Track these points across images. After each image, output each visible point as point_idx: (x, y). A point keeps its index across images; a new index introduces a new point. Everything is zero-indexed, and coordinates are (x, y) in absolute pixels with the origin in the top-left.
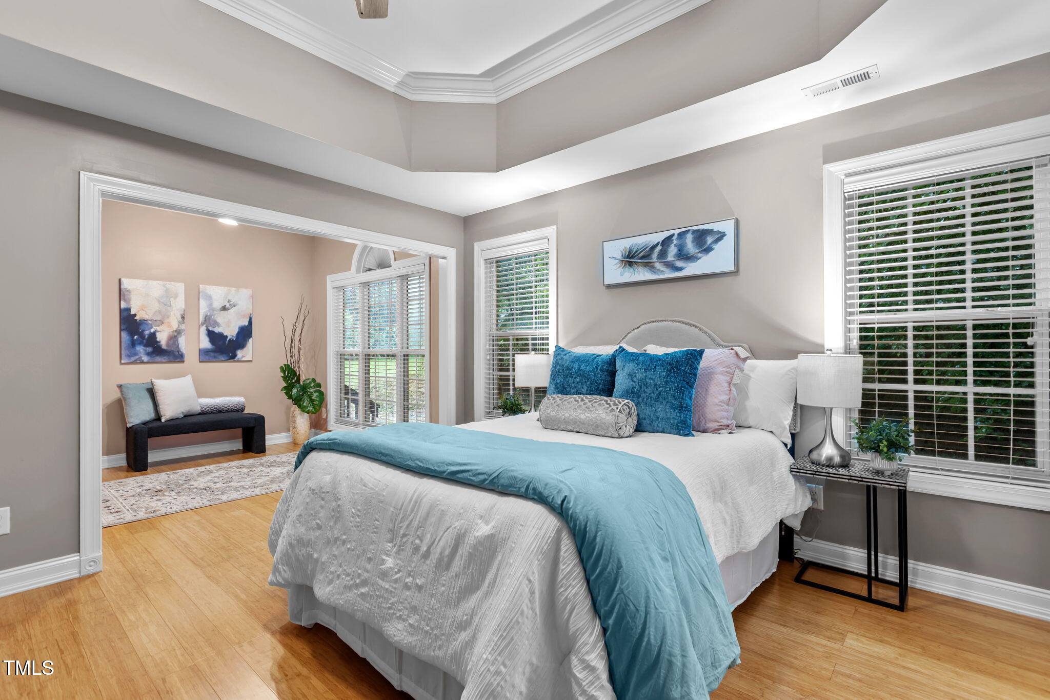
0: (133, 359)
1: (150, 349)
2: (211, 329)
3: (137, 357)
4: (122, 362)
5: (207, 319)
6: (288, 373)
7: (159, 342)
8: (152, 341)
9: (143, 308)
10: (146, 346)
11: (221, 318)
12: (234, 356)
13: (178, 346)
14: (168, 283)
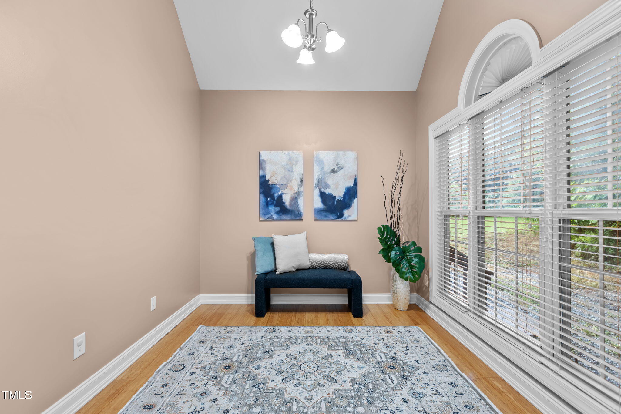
0: (267, 217)
1: (278, 209)
2: (322, 190)
3: (270, 215)
4: (260, 219)
5: (320, 182)
6: (387, 234)
7: (284, 203)
8: (279, 202)
9: (274, 174)
10: (275, 206)
11: (331, 180)
12: (341, 215)
13: (298, 206)
14: (291, 152)
